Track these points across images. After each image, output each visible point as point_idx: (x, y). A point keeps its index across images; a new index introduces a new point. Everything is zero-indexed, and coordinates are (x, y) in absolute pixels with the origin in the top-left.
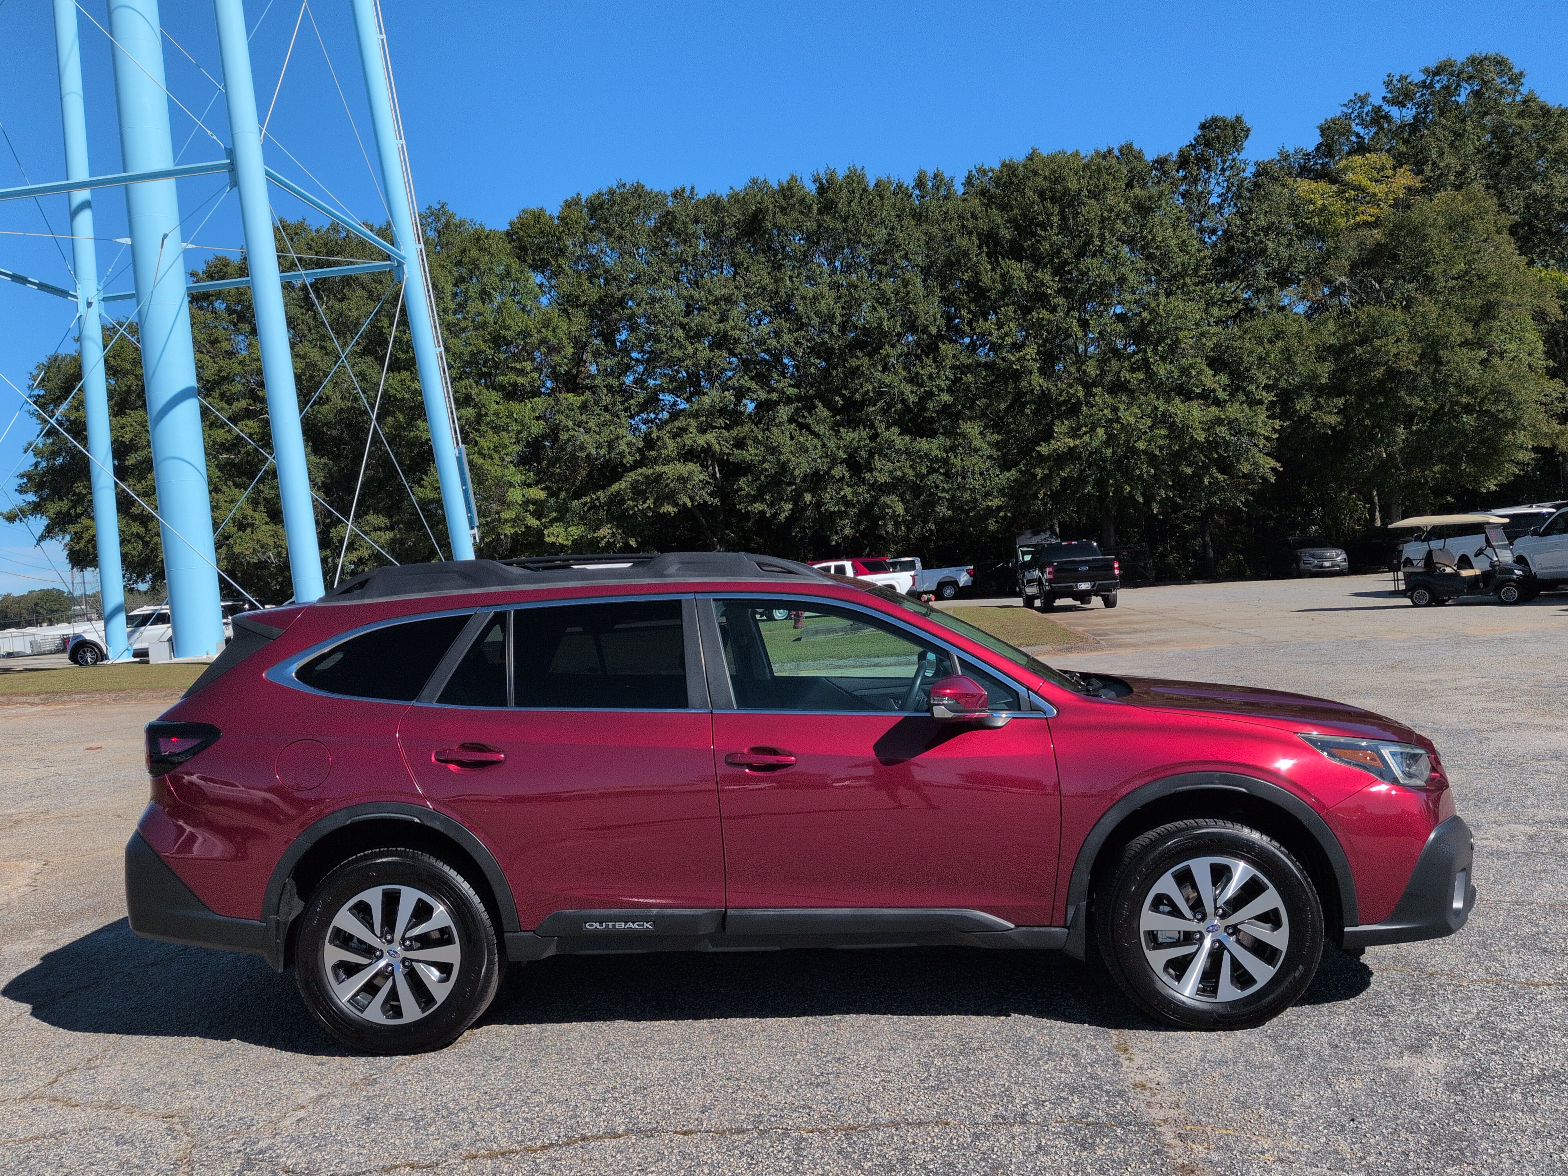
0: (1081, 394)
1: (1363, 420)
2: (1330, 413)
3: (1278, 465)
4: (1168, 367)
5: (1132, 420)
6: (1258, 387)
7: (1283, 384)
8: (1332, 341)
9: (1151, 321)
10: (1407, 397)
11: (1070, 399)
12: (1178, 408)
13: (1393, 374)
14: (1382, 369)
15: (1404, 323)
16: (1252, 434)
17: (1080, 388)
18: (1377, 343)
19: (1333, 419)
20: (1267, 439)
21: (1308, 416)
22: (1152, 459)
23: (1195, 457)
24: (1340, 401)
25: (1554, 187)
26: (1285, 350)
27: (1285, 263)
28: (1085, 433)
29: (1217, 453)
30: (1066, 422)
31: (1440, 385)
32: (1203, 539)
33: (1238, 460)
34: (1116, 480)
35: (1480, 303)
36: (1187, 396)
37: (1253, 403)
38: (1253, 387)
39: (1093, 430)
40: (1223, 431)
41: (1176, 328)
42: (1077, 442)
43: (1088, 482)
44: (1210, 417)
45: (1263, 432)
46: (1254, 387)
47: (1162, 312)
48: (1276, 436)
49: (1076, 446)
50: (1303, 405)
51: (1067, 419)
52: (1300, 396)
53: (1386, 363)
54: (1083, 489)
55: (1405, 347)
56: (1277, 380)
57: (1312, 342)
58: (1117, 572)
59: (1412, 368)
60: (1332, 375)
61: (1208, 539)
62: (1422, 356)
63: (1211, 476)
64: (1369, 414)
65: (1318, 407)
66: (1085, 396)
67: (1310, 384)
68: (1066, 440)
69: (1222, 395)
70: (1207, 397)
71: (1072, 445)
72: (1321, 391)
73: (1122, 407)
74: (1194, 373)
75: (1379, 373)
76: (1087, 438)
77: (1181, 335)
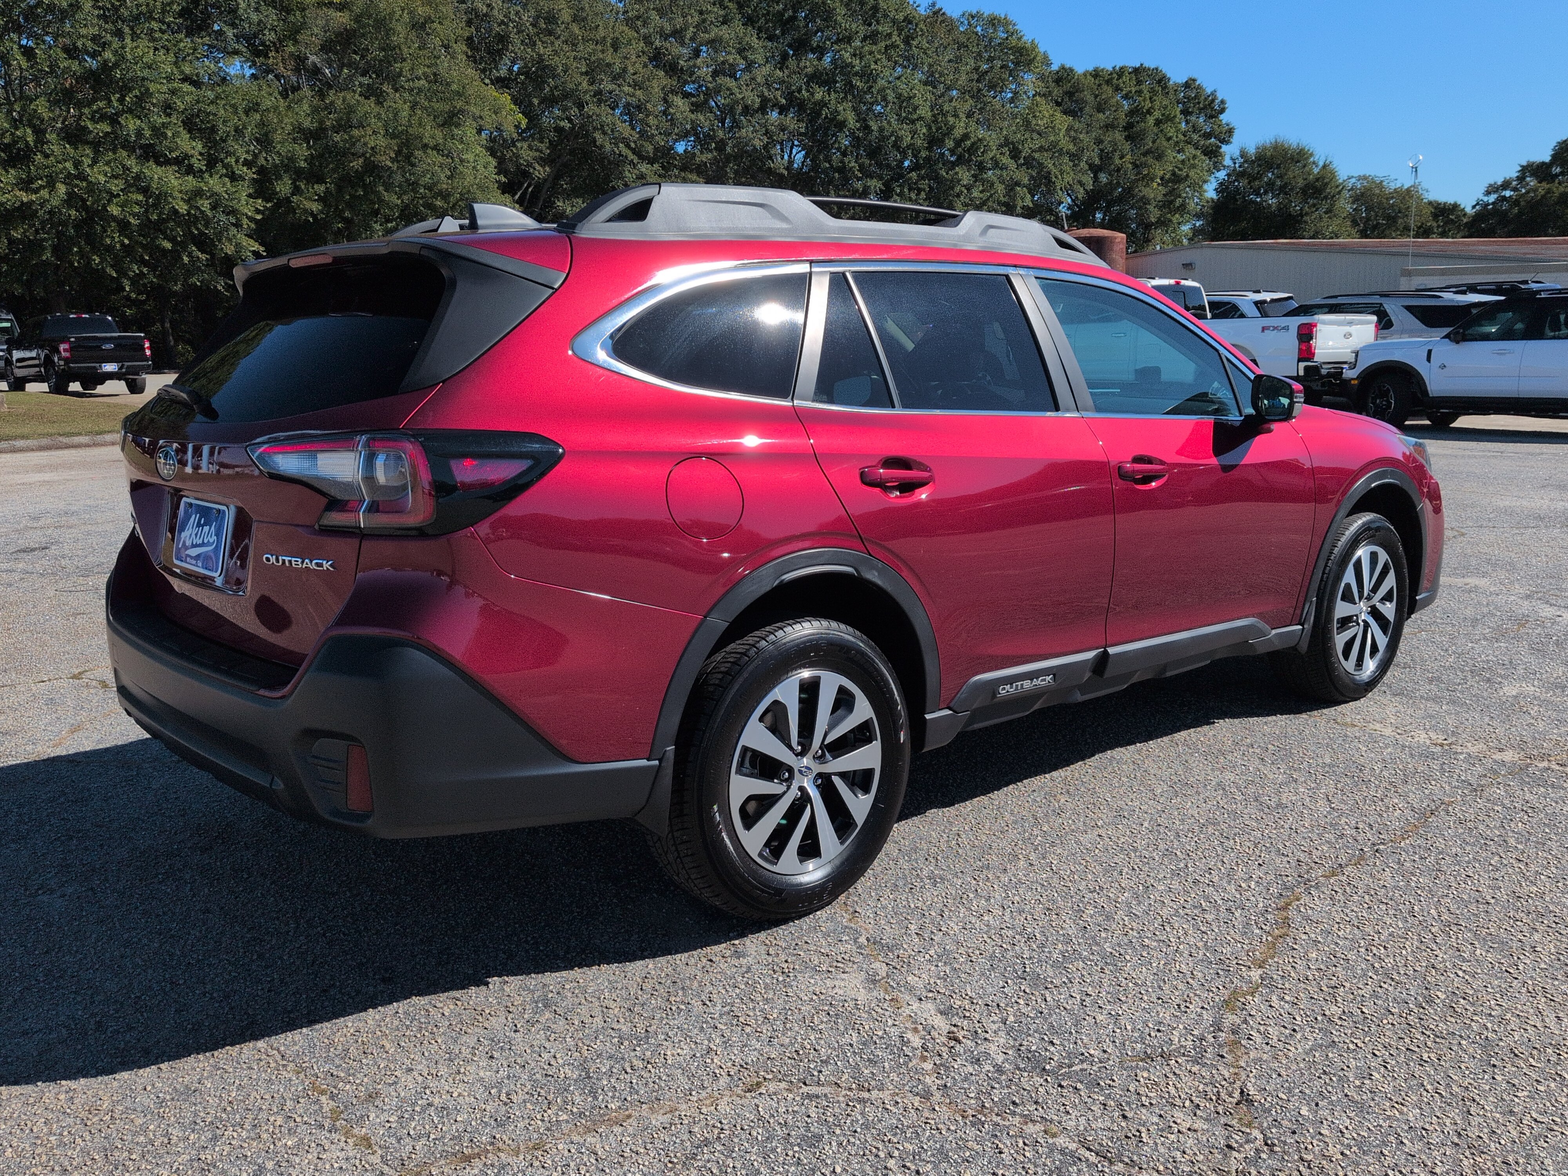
0: (30, 139)
1: (343, 211)
2: (310, 199)
3: (262, 249)
4: (138, 122)
5: (102, 179)
6: (237, 161)
7: (261, 161)
8: (307, 123)
9: (116, 65)
10: (386, 194)
11: (15, 142)
12: (155, 173)
13: (371, 168)
14: (361, 160)
15: (378, 116)
16: (233, 212)
17: (29, 131)
18: (356, 132)
19: (315, 207)
20: (251, 219)
21: (288, 200)
22: (124, 226)
23: (172, 230)
24: (321, 188)
25: (493, 8)
26: (262, 124)
27: (254, 29)
28: (42, 187)
29: (197, 229)
30: (12, 171)
31: (414, 186)
32: (163, 326)
33: (220, 241)
34: (80, 248)
35: (447, 108)
36: (161, 160)
37: (234, 178)
38: (231, 160)
39: (51, 185)
40: (205, 205)
41: (143, 79)
42: (34, 197)
43: (45, 248)
44: (189, 187)
45: (246, 211)
46: (233, 160)
47: (129, 57)
48: (259, 217)
49: (32, 202)
50: (283, 187)
51: (14, 167)
52: (279, 178)
53: (363, 155)
54: (40, 255)
55: (381, 141)
56: (255, 156)
57: (288, 121)
58: (148, 352)
59: (389, 164)
60: (310, 160)
61: (168, 325)
62: (398, 153)
63: (190, 255)
64: (350, 206)
65: (296, 190)
66: (36, 142)
67: (289, 165)
68: (18, 193)
69: (198, 164)
70: (183, 164)
71: (25, 200)
72: (299, 174)
73: (87, 161)
74: (170, 134)
75: (357, 164)
76: (44, 193)
77: (152, 87)
